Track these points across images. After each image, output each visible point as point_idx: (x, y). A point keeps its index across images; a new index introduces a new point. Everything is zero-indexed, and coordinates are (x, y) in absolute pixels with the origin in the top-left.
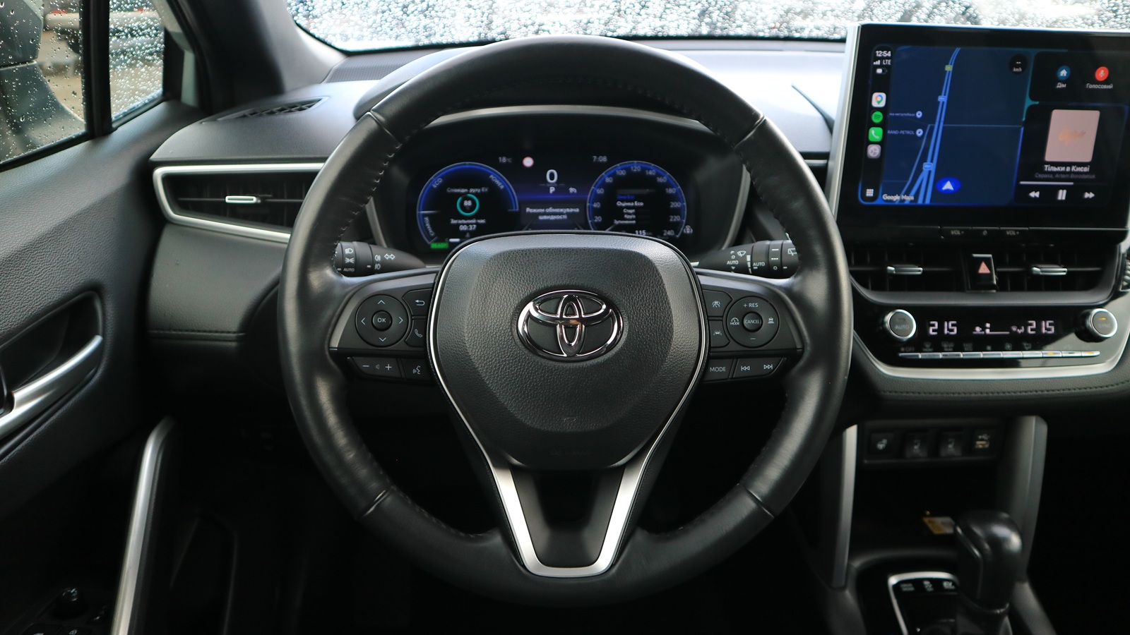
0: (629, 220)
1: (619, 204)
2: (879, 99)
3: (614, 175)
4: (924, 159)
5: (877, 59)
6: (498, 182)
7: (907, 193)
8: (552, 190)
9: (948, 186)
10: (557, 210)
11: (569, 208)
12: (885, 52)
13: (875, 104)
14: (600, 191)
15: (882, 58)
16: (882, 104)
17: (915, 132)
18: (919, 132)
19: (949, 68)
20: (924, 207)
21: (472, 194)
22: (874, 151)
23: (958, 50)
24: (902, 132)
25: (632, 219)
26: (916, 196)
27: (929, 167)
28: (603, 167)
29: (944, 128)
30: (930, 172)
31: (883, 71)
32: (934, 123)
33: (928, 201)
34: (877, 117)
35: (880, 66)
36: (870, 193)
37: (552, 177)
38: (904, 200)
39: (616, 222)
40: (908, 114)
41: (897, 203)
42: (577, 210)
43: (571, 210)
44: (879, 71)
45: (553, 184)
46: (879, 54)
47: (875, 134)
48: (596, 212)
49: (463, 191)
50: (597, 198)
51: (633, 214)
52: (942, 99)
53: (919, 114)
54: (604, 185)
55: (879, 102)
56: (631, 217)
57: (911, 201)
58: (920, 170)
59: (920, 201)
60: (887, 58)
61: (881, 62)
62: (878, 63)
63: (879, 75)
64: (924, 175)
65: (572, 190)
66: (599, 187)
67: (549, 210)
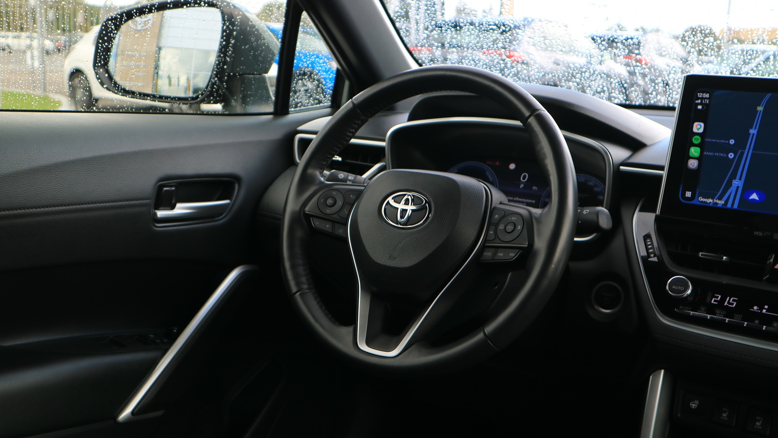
2: (699, 127)
4: (733, 177)
5: (698, 99)
7: (720, 198)
8: (522, 186)
9: (754, 196)
10: (521, 200)
11: (529, 199)
12: (704, 94)
13: (695, 130)
15: (702, 99)
16: (701, 131)
17: (727, 155)
18: (731, 155)
19: (760, 109)
20: (732, 210)
22: (693, 164)
23: (769, 95)
24: (717, 154)
26: (727, 202)
27: (738, 183)
29: (752, 153)
30: (738, 187)
31: (702, 107)
32: (745, 149)
33: (735, 206)
34: (697, 140)
35: (701, 104)
36: (688, 194)
37: (524, 178)
38: (716, 204)
40: (723, 141)
41: (711, 204)
42: (534, 202)
43: (530, 201)
44: (700, 107)
45: (523, 182)
46: (700, 95)
47: (695, 151)
52: (753, 131)
53: (732, 142)
55: (698, 129)
57: (723, 205)
58: (729, 185)
59: (729, 206)
60: (706, 98)
61: (702, 101)
62: (699, 101)
63: (699, 110)
64: (733, 187)
65: (534, 188)
67: (517, 199)
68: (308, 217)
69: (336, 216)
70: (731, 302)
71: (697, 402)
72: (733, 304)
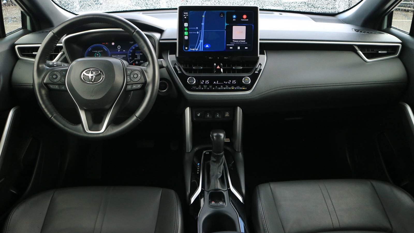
0: (138, 58)
1: (136, 54)
2: (186, 24)
3: (135, 47)
4: (200, 39)
5: (184, 15)
6: (105, 49)
7: (196, 48)
8: (119, 51)
9: (207, 46)
10: (120, 56)
11: (123, 55)
12: (186, 13)
13: (185, 26)
14: (131, 51)
15: (186, 14)
16: (187, 26)
17: (196, 33)
18: (198, 33)
19: (203, 16)
20: (201, 52)
21: (99, 52)
22: (186, 38)
23: (205, 12)
24: (193, 33)
25: (139, 58)
26: (199, 49)
27: (201, 41)
28: (132, 45)
29: (204, 31)
30: (202, 42)
31: (186, 17)
32: (201, 30)
33: (202, 50)
34: (186, 29)
35: (185, 16)
36: (186, 48)
37: (119, 48)
38: (196, 50)
39: (135, 59)
40: (194, 28)
41: (194, 51)
42: (125, 56)
43: (124, 56)
44: (185, 17)
46: (185, 13)
47: (186, 33)
48: (130, 56)
49: (96, 51)
50: (130, 53)
51: (140, 57)
52: (203, 24)
53: (197, 28)
54: (132, 49)
55: (186, 25)
56: (139, 57)
57: (198, 50)
58: (199, 42)
59: (200, 50)
60: (187, 14)
61: (186, 15)
62: (185, 15)
63: (185, 18)
64: (200, 43)
65: (124, 51)
66: (131, 50)
67: (118, 56)
68: (46, 84)
69: (59, 82)
70: (207, 82)
71: (199, 114)
72: (208, 83)
